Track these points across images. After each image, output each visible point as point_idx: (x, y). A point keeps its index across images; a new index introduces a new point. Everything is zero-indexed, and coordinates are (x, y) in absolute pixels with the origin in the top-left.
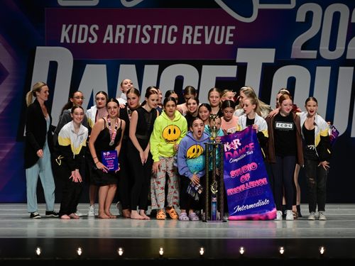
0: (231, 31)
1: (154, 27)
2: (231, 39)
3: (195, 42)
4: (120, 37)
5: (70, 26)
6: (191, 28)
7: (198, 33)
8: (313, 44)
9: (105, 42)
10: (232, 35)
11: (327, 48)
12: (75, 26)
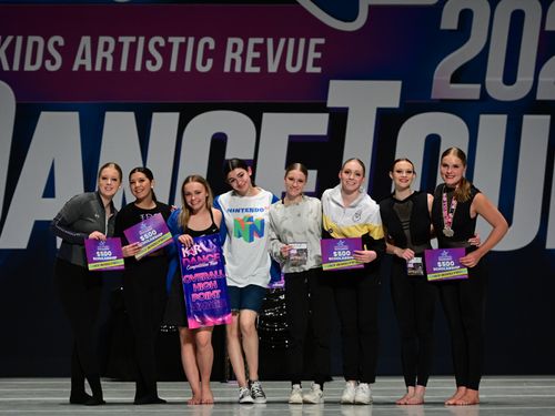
0: (318, 48)
1: (171, 39)
2: (316, 63)
3: (249, 69)
4: (104, 60)
5: (10, 38)
6: (240, 42)
7: (255, 50)
8: (473, 71)
9: (75, 68)
10: (319, 55)
11: (501, 79)
12: (19, 39)
